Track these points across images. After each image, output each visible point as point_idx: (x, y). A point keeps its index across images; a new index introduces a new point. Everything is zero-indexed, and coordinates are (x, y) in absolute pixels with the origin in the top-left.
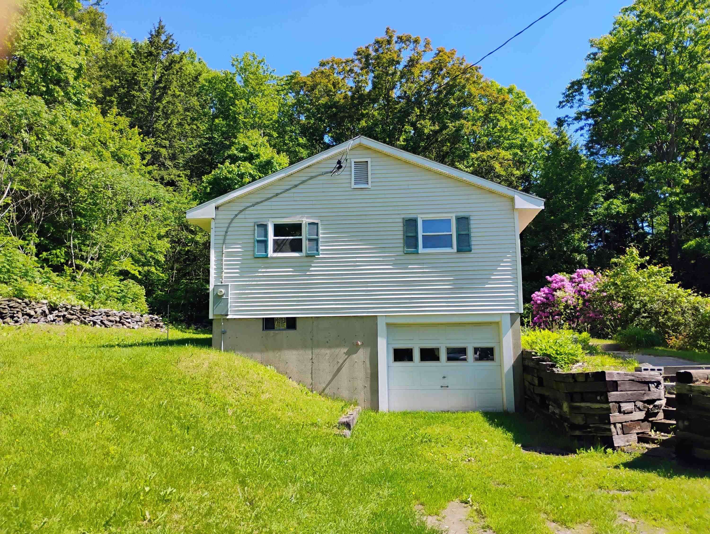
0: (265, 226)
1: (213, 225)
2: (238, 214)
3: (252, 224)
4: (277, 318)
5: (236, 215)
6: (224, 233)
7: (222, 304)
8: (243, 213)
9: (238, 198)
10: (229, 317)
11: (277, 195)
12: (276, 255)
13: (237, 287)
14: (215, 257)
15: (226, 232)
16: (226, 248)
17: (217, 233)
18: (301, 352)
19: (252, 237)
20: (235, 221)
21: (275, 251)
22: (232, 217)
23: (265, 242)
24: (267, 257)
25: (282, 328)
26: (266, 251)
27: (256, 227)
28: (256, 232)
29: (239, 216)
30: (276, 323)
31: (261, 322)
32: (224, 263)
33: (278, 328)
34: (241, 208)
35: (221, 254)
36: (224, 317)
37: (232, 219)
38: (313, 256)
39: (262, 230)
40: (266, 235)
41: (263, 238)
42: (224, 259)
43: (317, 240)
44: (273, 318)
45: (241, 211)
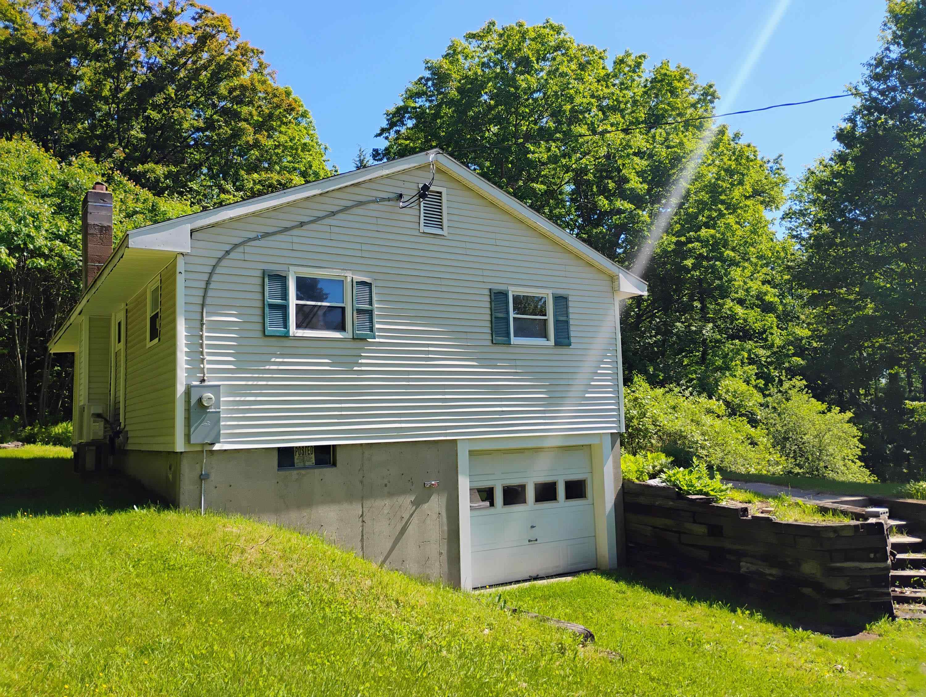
0: (282, 280)
1: (181, 266)
2: (232, 249)
3: (259, 273)
4: (296, 447)
5: (228, 252)
6: (203, 285)
7: (207, 423)
8: (241, 249)
9: (238, 219)
10: (217, 447)
11: (302, 224)
12: (301, 333)
13: (234, 390)
14: (187, 329)
15: (208, 283)
16: (210, 314)
17: (189, 284)
18: (345, 506)
19: (259, 296)
20: (224, 263)
21: (298, 326)
22: (220, 254)
23: (284, 309)
24: (286, 336)
25: (307, 464)
26: (286, 325)
27: (266, 280)
28: (267, 288)
29: (232, 255)
30: (296, 457)
31: (276, 454)
32: (205, 342)
33: (301, 465)
34: (237, 241)
35: (198, 324)
36: (208, 448)
37: (220, 260)
38: (363, 339)
39: (277, 286)
40: (285, 296)
41: (279, 301)
42: (205, 334)
43: (370, 313)
44: (293, 447)
45: (236, 246)
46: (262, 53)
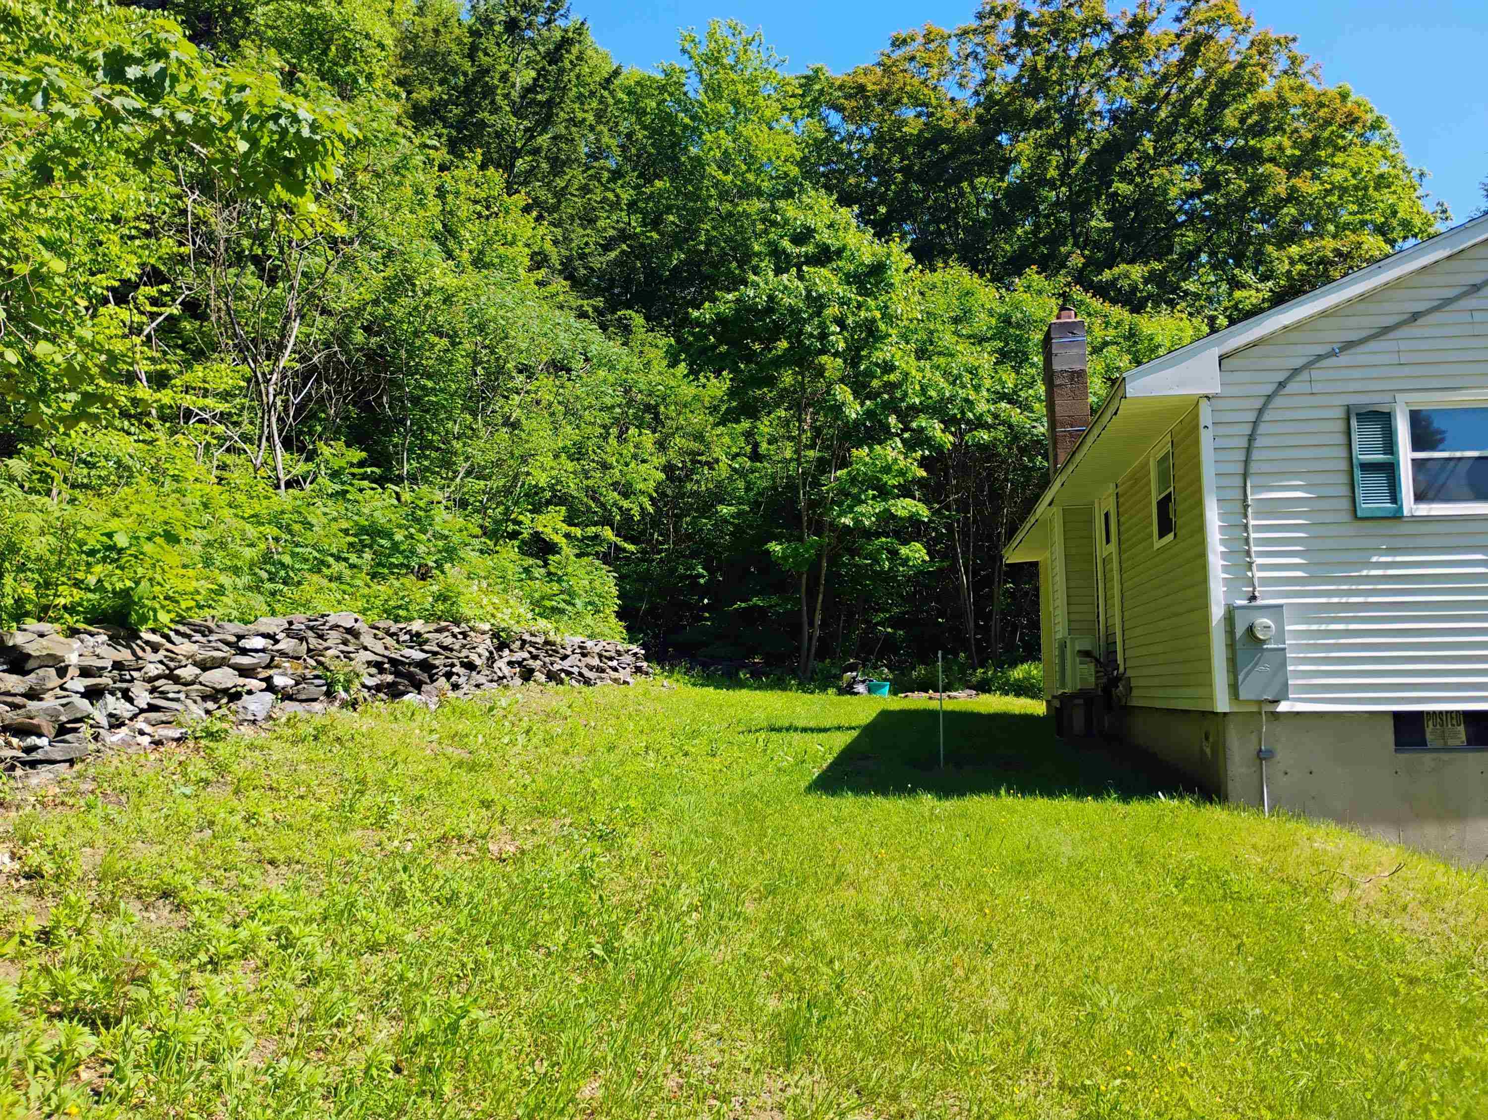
0: (1383, 419)
1: (1206, 415)
2: (1289, 379)
3: (1340, 413)
4: (1428, 713)
5: (1282, 385)
6: (1244, 443)
7: (1264, 668)
8: (1304, 376)
9: (1298, 326)
10: (1283, 707)
11: (1415, 316)
12: (1423, 509)
13: (1306, 613)
14: (1222, 516)
15: (1251, 438)
16: (1258, 488)
17: (1222, 443)
19: (1343, 453)
20: (1278, 402)
21: (1419, 497)
22: (1269, 389)
23: (1390, 470)
24: (1397, 516)
25: (1451, 742)
26: (1394, 497)
27: (1354, 423)
28: (1355, 437)
29: (1291, 388)
30: (1429, 728)
31: (1390, 723)
32: (1253, 535)
33: (1439, 744)
34: (1299, 362)
35: (1238, 506)
36: (1270, 708)
37: (1269, 397)
39: (1374, 431)
40: (1390, 446)
41: (1380, 457)
42: (1252, 523)
44: (1420, 713)
45: (1296, 371)
46: (1294, 40)
